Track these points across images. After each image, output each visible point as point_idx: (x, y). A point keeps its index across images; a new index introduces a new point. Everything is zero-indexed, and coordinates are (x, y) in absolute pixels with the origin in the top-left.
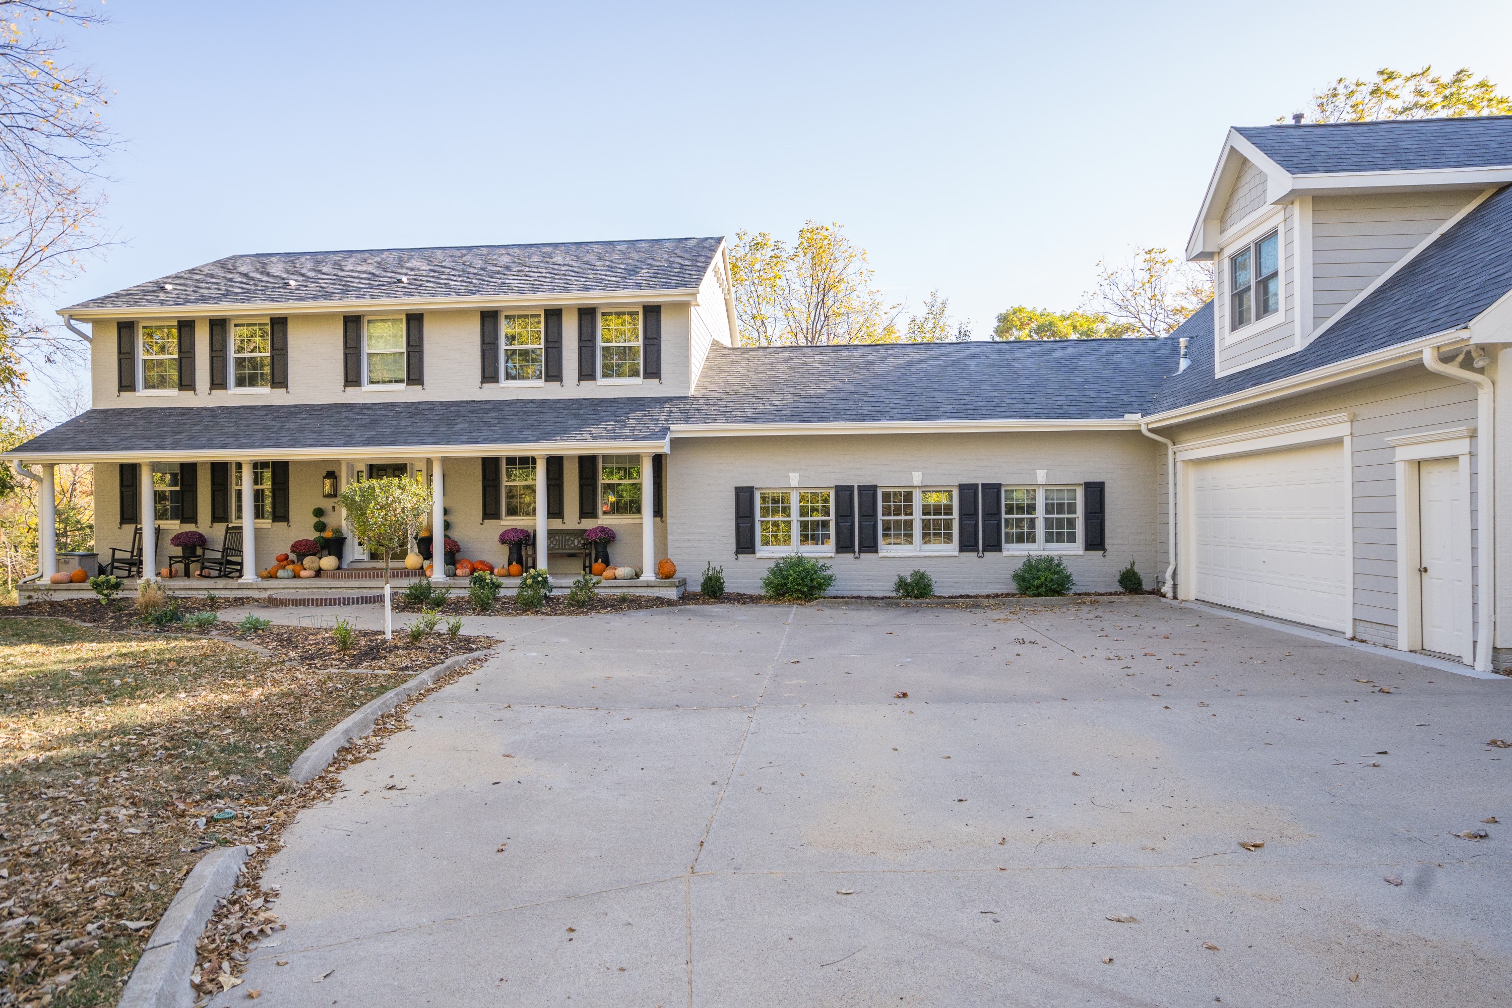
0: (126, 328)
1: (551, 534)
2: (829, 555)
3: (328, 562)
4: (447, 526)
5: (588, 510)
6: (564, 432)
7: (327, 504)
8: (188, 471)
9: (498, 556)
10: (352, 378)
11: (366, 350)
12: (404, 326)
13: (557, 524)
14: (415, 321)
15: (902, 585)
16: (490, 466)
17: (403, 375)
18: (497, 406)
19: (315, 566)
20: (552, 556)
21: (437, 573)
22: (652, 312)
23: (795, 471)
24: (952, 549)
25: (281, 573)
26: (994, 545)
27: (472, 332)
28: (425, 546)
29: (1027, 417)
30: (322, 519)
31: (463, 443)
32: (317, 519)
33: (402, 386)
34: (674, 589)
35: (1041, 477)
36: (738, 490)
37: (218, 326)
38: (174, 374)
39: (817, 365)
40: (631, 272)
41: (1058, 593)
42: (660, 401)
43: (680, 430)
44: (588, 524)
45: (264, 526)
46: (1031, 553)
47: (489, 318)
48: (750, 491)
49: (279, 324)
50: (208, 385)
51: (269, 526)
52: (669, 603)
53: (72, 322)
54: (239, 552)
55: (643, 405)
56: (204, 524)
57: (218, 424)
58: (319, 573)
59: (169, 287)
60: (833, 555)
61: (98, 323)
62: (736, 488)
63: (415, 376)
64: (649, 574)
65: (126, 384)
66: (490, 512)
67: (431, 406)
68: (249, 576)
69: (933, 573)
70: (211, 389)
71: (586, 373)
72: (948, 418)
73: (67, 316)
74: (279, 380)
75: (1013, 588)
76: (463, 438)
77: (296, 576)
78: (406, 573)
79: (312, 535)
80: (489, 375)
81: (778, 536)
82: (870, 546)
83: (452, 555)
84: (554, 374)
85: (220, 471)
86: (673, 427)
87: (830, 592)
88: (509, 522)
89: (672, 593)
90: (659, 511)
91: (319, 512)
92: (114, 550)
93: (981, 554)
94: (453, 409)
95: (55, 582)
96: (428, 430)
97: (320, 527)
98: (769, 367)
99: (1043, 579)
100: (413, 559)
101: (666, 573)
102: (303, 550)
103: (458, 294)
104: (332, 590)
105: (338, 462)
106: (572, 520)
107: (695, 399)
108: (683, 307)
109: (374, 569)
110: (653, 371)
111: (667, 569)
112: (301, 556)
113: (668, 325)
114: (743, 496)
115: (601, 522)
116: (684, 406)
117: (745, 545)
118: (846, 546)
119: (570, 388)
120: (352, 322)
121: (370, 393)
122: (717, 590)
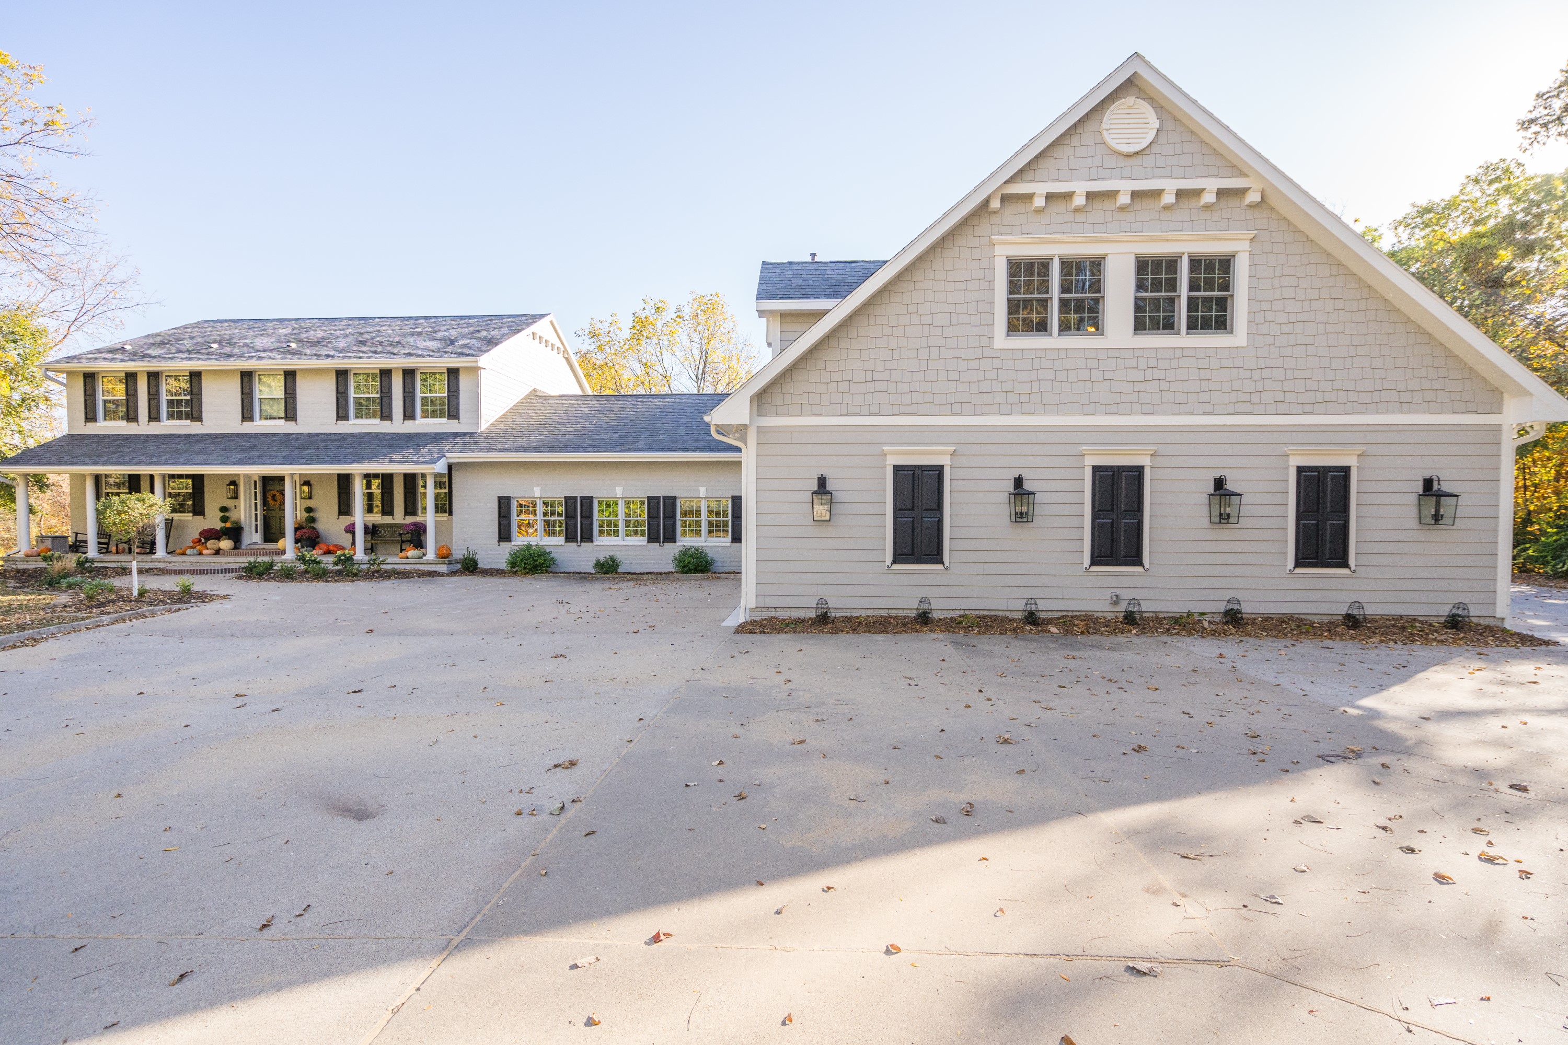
0: (90, 378)
2: (560, 544)
3: (226, 544)
5: (410, 510)
6: (373, 456)
7: (230, 504)
8: (134, 479)
9: (346, 540)
10: (247, 415)
11: (257, 396)
12: (282, 377)
14: (290, 376)
15: (599, 564)
16: (344, 480)
17: (282, 414)
18: (343, 437)
19: (216, 547)
21: (289, 553)
22: (453, 373)
23: (538, 486)
24: (643, 540)
25: (188, 552)
26: (671, 537)
27: (330, 384)
29: (688, 451)
30: (226, 514)
31: (301, 464)
32: (222, 514)
33: (282, 422)
34: (445, 566)
35: (702, 492)
36: (500, 499)
37: (154, 377)
38: (122, 410)
39: (586, 410)
41: (702, 571)
42: (455, 435)
43: (455, 457)
44: (410, 520)
45: (187, 518)
46: (686, 544)
47: (342, 375)
48: (508, 499)
49: (195, 376)
50: (147, 419)
51: (191, 518)
52: (441, 574)
53: (49, 373)
55: (442, 438)
57: (146, 447)
58: (218, 552)
59: (128, 347)
60: (563, 544)
61: (70, 374)
62: (499, 497)
63: (290, 414)
64: (431, 555)
65: (90, 417)
66: (346, 510)
67: (300, 435)
68: (160, 554)
69: (619, 556)
70: (149, 421)
71: (409, 415)
72: (634, 451)
73: (43, 369)
74: (196, 416)
75: (671, 568)
76: (303, 460)
77: (200, 554)
79: (219, 525)
80: (342, 415)
81: (528, 528)
83: (313, 540)
84: (386, 415)
86: (448, 455)
87: (553, 568)
89: (443, 568)
90: (443, 510)
91: (224, 509)
92: (77, 534)
93: (662, 544)
94: (312, 439)
95: (27, 556)
96: (284, 454)
97: (224, 519)
98: (552, 411)
99: (686, 562)
100: (282, 543)
101: (444, 555)
102: (210, 535)
103: (318, 358)
104: (216, 564)
105: (238, 475)
106: (399, 517)
107: (481, 434)
108: (475, 370)
109: (263, 549)
110: (453, 414)
111: (446, 552)
112: (207, 540)
113: (464, 382)
114: (504, 504)
115: (418, 519)
116: (468, 440)
117: (504, 535)
118: (570, 538)
119: (398, 425)
120: (247, 377)
121: (258, 426)
122: (470, 567)
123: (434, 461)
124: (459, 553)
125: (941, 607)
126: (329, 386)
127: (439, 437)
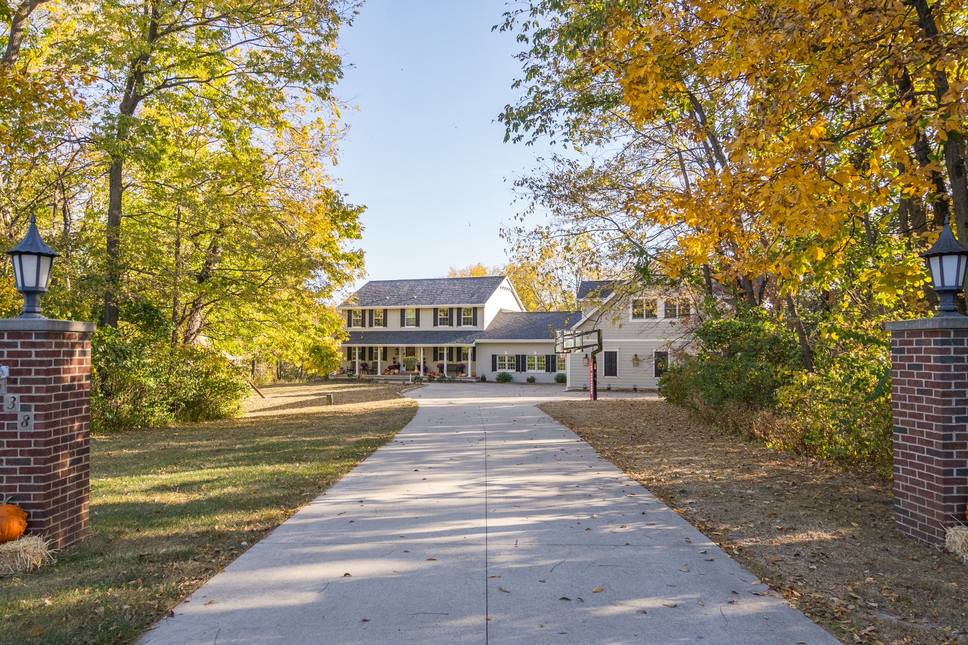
1: (448, 365)
2: (515, 372)
3: (396, 371)
4: (424, 363)
5: (459, 359)
6: (452, 340)
8: (363, 349)
9: (437, 370)
10: (402, 325)
11: (406, 318)
12: (415, 312)
13: (451, 363)
14: (418, 310)
15: (528, 380)
16: (435, 349)
17: (415, 324)
18: (437, 332)
20: (448, 371)
21: (422, 375)
22: (475, 309)
23: (506, 351)
24: (544, 371)
25: (386, 373)
26: (554, 370)
27: (432, 313)
28: (419, 367)
33: (414, 327)
37: (371, 312)
38: (360, 323)
40: (473, 295)
41: (563, 382)
42: (476, 332)
43: (478, 341)
44: (459, 363)
45: (382, 362)
46: (559, 373)
47: (436, 310)
49: (385, 311)
50: (369, 326)
52: (473, 382)
54: (377, 368)
55: (472, 333)
56: (367, 361)
62: (492, 355)
63: (417, 324)
64: (469, 376)
66: (435, 359)
67: (421, 332)
68: (379, 374)
69: (535, 377)
71: (459, 324)
72: (541, 339)
74: (385, 325)
75: (554, 381)
76: (429, 342)
77: (389, 375)
78: (414, 374)
79: (392, 364)
80: (435, 324)
81: (503, 366)
82: (524, 370)
83: (426, 370)
84: (451, 324)
85: (371, 349)
86: (476, 340)
87: (513, 381)
88: (440, 362)
89: (474, 380)
90: (474, 359)
93: (551, 373)
94: (426, 333)
95: (337, 374)
96: (420, 340)
97: (394, 362)
98: (509, 320)
99: (558, 379)
100: (416, 371)
101: (474, 375)
102: (390, 368)
103: (427, 304)
104: (398, 378)
105: (399, 348)
106: (455, 362)
107: (485, 332)
108: (483, 308)
109: (407, 373)
110: (475, 324)
113: (479, 313)
114: (494, 357)
115: (463, 362)
116: (481, 334)
117: (494, 369)
118: (518, 370)
119: (455, 328)
120: (403, 311)
121: (407, 328)
122: (483, 380)
123: (472, 343)
124: (479, 375)
125: (613, 387)
126: (431, 314)
127: (470, 333)
